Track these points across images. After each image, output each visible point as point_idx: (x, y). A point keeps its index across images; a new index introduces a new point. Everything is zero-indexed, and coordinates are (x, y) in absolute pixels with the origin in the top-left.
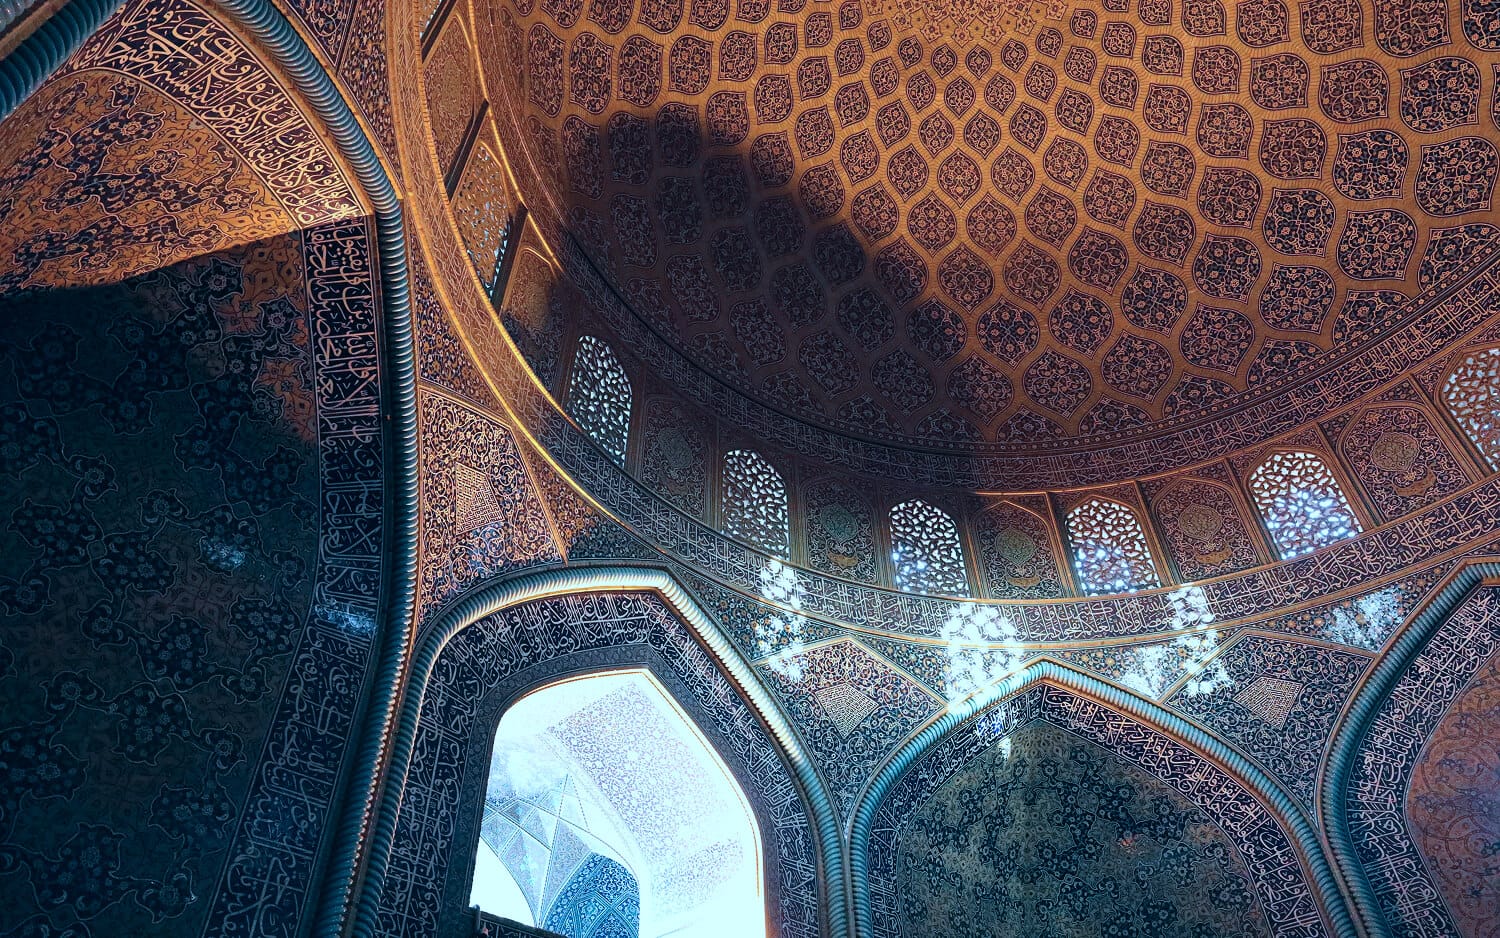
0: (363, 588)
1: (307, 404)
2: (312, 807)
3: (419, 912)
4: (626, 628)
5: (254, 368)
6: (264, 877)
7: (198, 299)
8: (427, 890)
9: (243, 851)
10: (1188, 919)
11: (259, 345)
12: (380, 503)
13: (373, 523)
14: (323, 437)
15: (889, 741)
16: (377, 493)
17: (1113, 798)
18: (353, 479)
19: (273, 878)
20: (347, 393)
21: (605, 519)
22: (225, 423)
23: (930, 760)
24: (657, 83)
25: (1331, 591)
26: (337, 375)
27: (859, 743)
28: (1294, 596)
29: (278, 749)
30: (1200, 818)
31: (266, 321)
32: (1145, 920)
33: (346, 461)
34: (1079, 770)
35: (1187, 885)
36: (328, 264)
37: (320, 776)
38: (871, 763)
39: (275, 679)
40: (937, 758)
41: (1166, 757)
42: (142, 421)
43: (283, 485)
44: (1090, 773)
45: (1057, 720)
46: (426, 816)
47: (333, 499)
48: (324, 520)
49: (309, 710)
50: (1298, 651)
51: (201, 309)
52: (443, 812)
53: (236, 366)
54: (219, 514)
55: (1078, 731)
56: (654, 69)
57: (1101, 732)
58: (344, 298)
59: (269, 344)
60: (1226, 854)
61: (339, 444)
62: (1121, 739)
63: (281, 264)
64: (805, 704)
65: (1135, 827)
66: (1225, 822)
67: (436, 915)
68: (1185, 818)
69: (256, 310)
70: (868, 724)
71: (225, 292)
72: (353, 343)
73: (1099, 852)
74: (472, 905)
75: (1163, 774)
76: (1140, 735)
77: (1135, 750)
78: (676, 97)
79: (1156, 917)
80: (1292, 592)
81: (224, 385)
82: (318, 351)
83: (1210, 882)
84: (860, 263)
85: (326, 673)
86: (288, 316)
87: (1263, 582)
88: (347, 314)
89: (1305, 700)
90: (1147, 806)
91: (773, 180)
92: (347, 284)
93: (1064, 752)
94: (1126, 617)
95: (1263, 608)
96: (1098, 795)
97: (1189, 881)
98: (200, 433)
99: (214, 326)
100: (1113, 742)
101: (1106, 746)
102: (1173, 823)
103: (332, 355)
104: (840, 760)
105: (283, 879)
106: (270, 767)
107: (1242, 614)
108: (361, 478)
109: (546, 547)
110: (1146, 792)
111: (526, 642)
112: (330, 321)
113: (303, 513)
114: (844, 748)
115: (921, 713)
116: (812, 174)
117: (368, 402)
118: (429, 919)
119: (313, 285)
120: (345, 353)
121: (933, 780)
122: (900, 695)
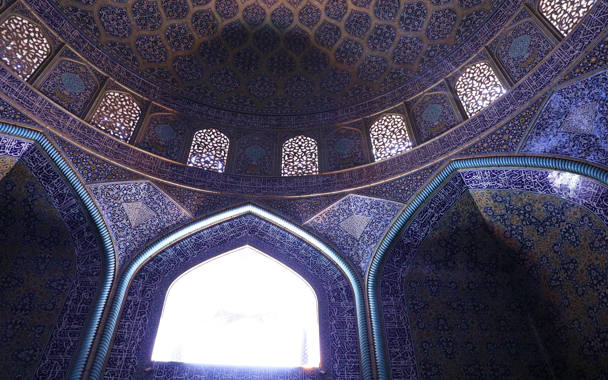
0: (95, 260)
1: (53, 210)
2: (72, 340)
3: (127, 367)
4: (235, 233)
5: (32, 206)
6: (51, 369)
7: (6, 195)
8: (131, 358)
9: (44, 362)
10: (583, 264)
11: (30, 199)
12: (91, 230)
13: (92, 237)
14: (63, 217)
15: (380, 232)
16: (88, 227)
17: (525, 213)
18: (79, 226)
19: (55, 368)
20: (63, 200)
21: (212, 195)
22: (32, 227)
23: (408, 233)
24: (215, 22)
25: (595, 37)
26: (57, 196)
27: (366, 239)
28: (575, 54)
29: (60, 325)
30: (569, 205)
31: (28, 191)
32: (565, 273)
33: (74, 221)
34: (502, 206)
35: (578, 245)
36: (34, 164)
37: (77, 329)
38: (373, 246)
39: (60, 302)
40: (412, 231)
41: (536, 180)
42: (7, 238)
43: (57, 238)
44: (507, 205)
45: (476, 186)
46: (132, 331)
47: (75, 235)
48: (75, 243)
49: (73, 308)
50: (586, 83)
51: (9, 197)
52: (140, 328)
53: (27, 209)
54: (39, 256)
55: (488, 187)
56: (211, 18)
57: (499, 182)
58: (45, 172)
59: (33, 197)
60: (590, 219)
61: (69, 217)
62: (510, 181)
63: (22, 171)
64: (334, 232)
65: (542, 224)
66: (582, 201)
67: (135, 367)
68: (563, 208)
69: (24, 189)
70: (368, 229)
71: (12, 188)
72: (56, 183)
73: (533, 244)
74: (152, 360)
75: (539, 189)
76: (516, 175)
77: (520, 184)
78: (227, 22)
79: (568, 269)
80: (574, 52)
81: (26, 216)
82: (48, 192)
83: (588, 238)
84: (339, 32)
85: (81, 294)
86: (33, 186)
87: (557, 57)
88: (49, 176)
89: (601, 109)
90: (542, 210)
91: (287, 24)
92: (43, 167)
93: (490, 201)
94: (490, 118)
95: (559, 71)
96: (517, 215)
97: (578, 242)
98: (26, 234)
99: (15, 200)
100: (507, 185)
101: (506, 188)
102: (558, 214)
103: (52, 191)
104: (358, 250)
105: (59, 368)
106: (56, 331)
107: (549, 81)
108: (81, 224)
109: (181, 217)
110: (537, 203)
111: (183, 254)
112: (45, 181)
113: (67, 244)
114: (359, 244)
115: (393, 213)
116: (302, 11)
117: (71, 199)
118: (132, 368)
119: (34, 173)
120: (56, 188)
121: (415, 241)
122: (381, 209)
